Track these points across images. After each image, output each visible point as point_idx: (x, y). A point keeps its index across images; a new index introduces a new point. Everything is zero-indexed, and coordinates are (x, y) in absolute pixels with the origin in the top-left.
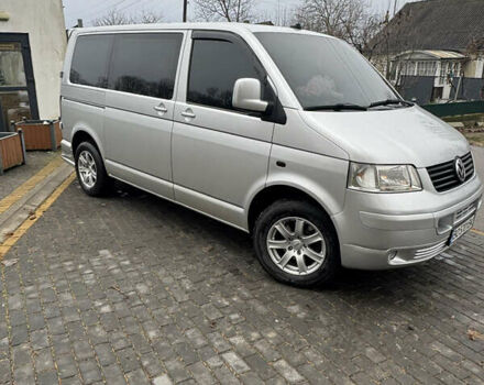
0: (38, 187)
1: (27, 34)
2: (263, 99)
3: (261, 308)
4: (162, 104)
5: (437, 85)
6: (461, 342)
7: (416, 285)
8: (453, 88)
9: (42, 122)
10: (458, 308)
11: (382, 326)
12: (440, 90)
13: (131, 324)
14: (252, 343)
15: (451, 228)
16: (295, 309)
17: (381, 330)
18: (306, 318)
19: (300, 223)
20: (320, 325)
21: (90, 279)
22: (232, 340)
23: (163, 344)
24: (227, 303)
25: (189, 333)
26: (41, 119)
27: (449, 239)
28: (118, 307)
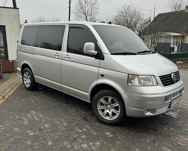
0: (7, 86)
1: (5, 26)
2: (95, 50)
3: (94, 133)
4: (57, 53)
5: (172, 46)
6: (174, 147)
7: (158, 125)
8: (178, 48)
9: (10, 60)
10: (175, 134)
11: (143, 141)
12: (173, 48)
13: (42, 139)
14: (90, 147)
15: (170, 101)
16: (108, 133)
17: (143, 142)
18: (112, 137)
19: (110, 99)
20: (118, 140)
21: (26, 122)
22: (82, 145)
23: (54, 147)
24: (81, 131)
25: (65, 143)
26: (9, 60)
27: (170, 105)
28: (37, 133)
